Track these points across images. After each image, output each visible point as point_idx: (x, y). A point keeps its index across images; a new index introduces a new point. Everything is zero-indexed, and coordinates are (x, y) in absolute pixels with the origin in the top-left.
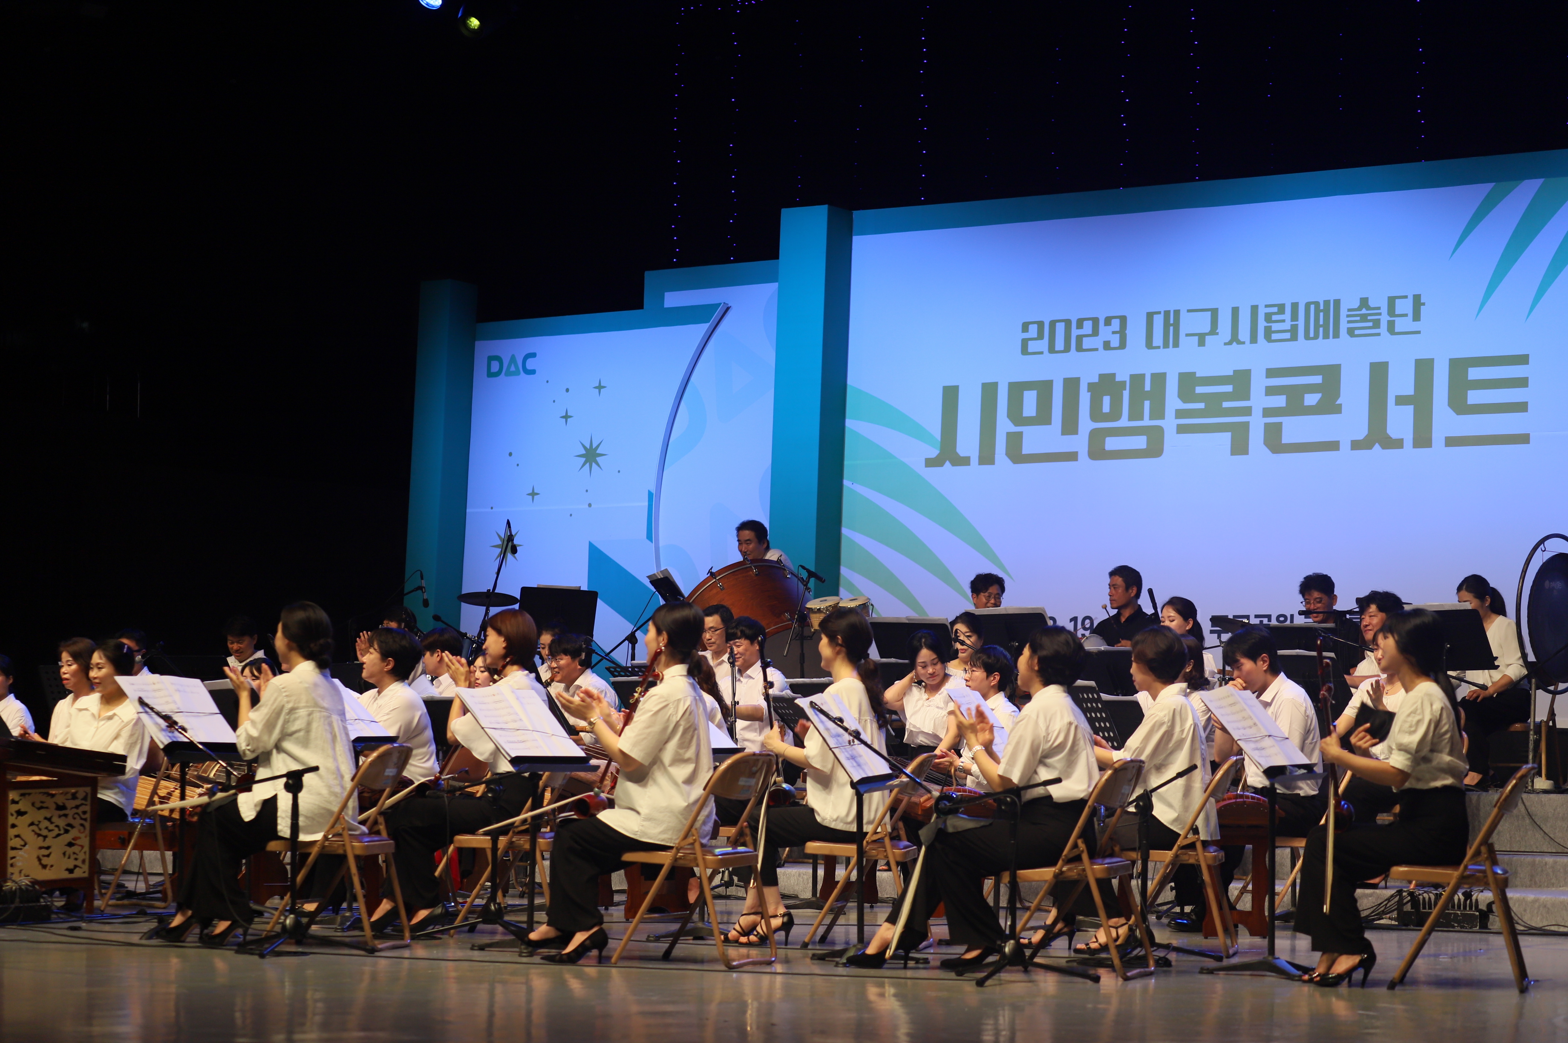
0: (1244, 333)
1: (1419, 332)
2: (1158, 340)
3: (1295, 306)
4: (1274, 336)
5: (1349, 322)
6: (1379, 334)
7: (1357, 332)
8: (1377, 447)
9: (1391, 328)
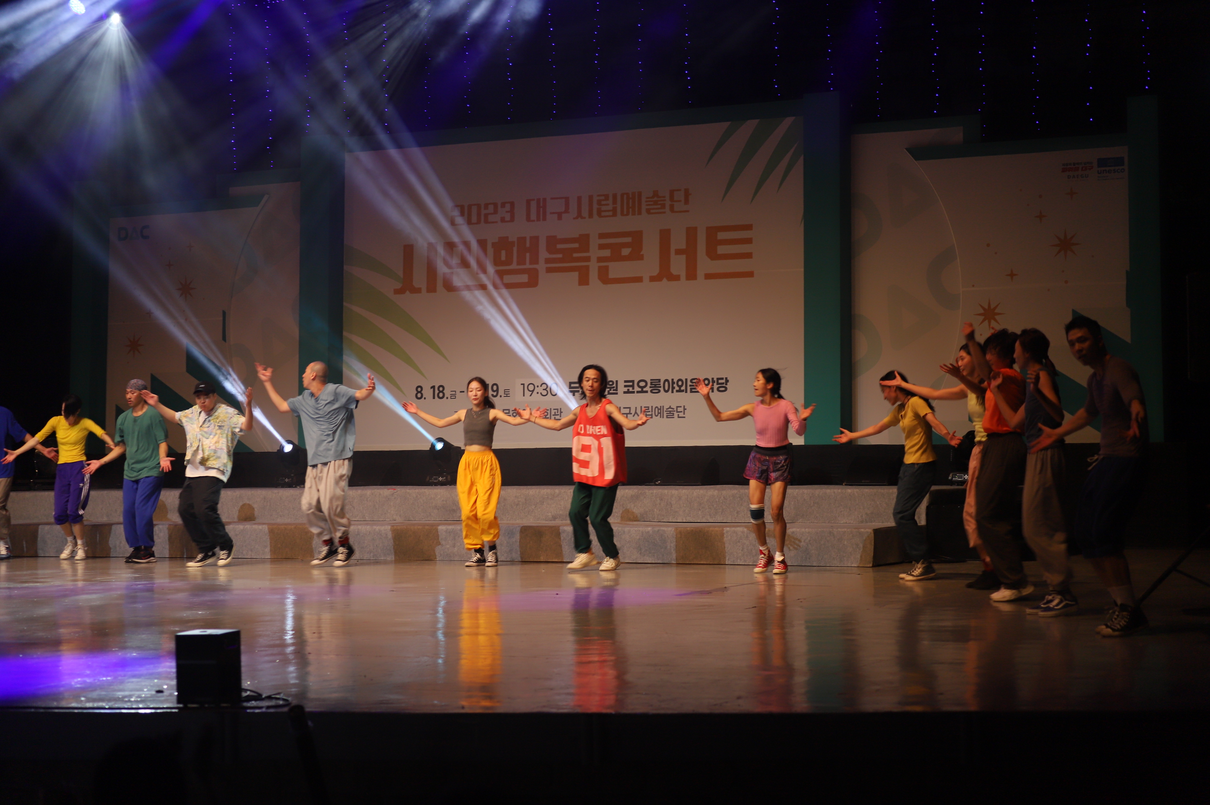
0: (585, 213)
1: (688, 211)
2: (533, 216)
3: (615, 196)
4: (603, 214)
5: (647, 205)
6: (664, 213)
7: (652, 211)
8: (665, 280)
9: (672, 209)
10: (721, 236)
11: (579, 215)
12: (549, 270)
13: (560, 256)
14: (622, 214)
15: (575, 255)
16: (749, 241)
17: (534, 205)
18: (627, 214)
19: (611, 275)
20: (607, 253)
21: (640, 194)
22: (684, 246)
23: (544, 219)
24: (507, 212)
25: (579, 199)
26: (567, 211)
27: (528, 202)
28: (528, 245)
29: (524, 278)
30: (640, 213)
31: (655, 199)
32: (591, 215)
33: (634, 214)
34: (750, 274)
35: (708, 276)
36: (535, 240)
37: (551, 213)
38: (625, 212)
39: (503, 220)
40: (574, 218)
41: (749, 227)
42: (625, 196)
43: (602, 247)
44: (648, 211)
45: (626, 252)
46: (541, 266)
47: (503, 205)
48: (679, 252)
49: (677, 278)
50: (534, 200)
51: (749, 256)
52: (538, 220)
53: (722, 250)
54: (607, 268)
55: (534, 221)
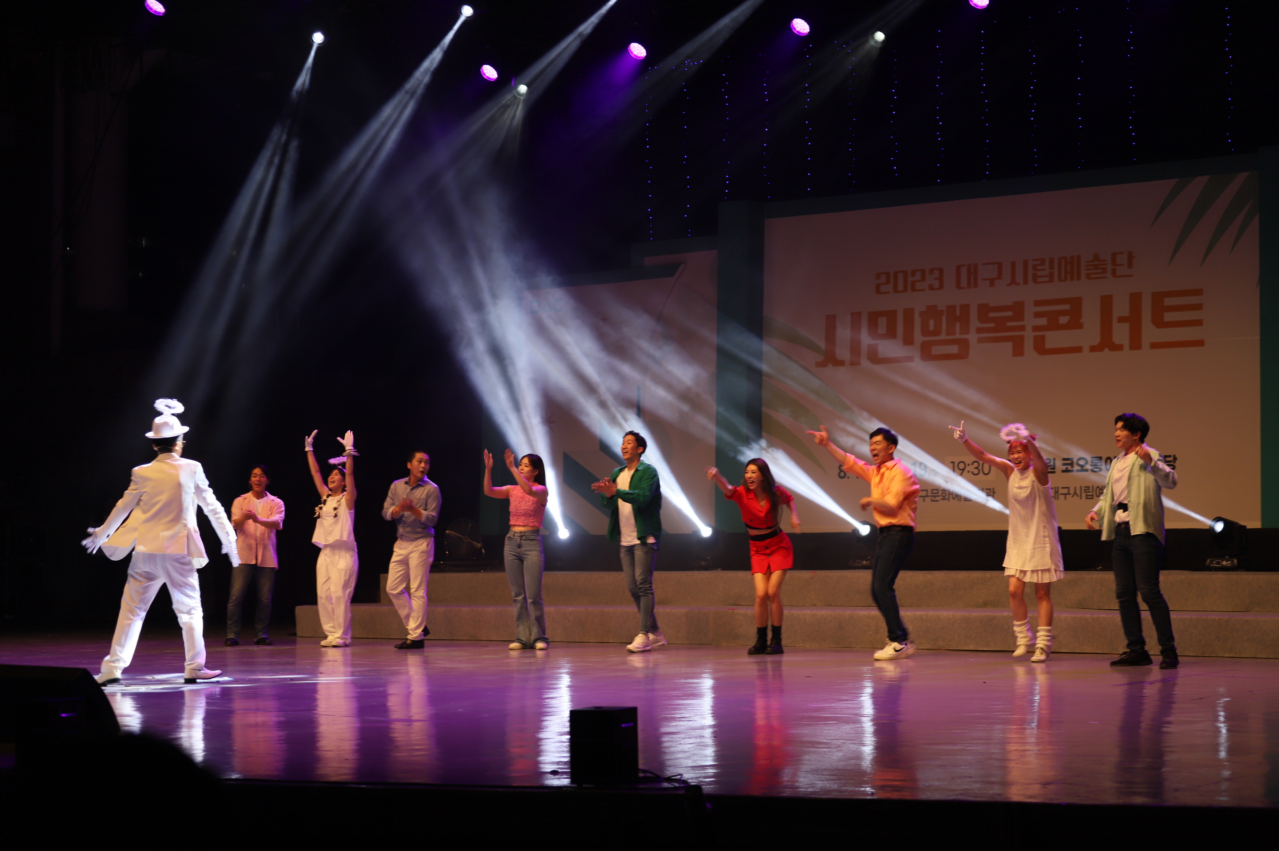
0: (1019, 279)
1: (1131, 276)
2: (964, 283)
3: (1051, 261)
4: (1039, 280)
5: (1087, 270)
6: (1106, 277)
7: (1092, 276)
8: (1106, 350)
9: (1114, 273)
10: (1168, 302)
11: (1013, 282)
12: (980, 341)
13: (992, 325)
14: (1060, 280)
15: (1009, 324)
16: (1199, 307)
17: (964, 271)
18: (1065, 280)
19: (1048, 346)
20: (1043, 321)
21: (1079, 258)
22: (1127, 313)
23: (976, 285)
24: (936, 279)
25: (1013, 265)
26: (1000, 277)
27: (958, 268)
28: (958, 313)
29: (954, 349)
30: (1079, 278)
31: (1096, 263)
32: (1026, 282)
33: (1072, 279)
34: (1200, 343)
35: (1154, 346)
36: (966, 308)
37: (983, 280)
38: (1063, 278)
39: (931, 288)
40: (1008, 285)
41: (1198, 292)
42: (1063, 261)
43: (1038, 315)
44: (1088, 276)
45: (1064, 320)
46: (972, 337)
47: (932, 271)
48: (1121, 320)
49: (1120, 348)
50: (963, 266)
51: (1199, 323)
52: (969, 286)
53: (1169, 317)
54: (1043, 337)
55: (964, 288)
